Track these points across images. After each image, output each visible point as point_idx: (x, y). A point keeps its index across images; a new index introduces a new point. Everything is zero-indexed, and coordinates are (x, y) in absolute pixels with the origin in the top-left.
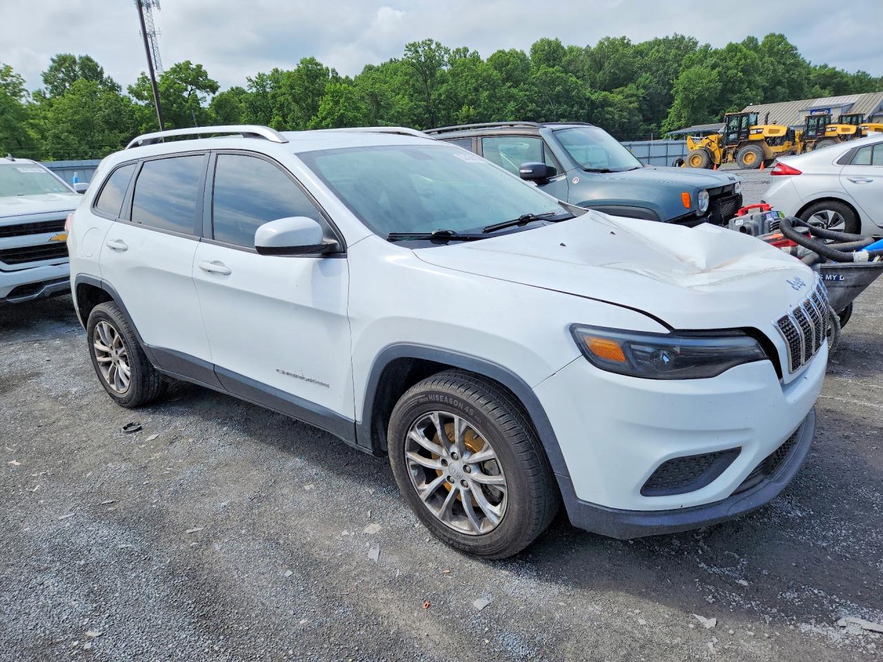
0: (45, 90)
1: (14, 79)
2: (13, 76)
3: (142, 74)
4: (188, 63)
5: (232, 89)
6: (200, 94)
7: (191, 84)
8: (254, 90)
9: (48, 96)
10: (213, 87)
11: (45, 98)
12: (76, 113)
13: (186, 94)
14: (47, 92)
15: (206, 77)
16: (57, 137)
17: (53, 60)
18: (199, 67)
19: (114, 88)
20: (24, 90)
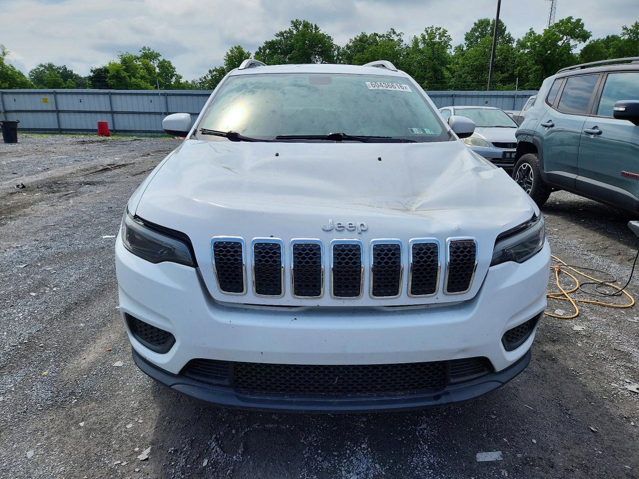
0: (464, 45)
1: (446, 39)
2: (446, 37)
3: (530, 30)
4: (571, 18)
5: (608, 37)
6: (572, 42)
7: (567, 34)
8: (627, 37)
9: (465, 49)
10: (584, 36)
11: (462, 50)
12: (476, 60)
13: (560, 43)
14: (465, 46)
15: (582, 28)
16: (460, 76)
17: (475, 24)
18: (579, 20)
19: (510, 40)
20: (449, 45)
